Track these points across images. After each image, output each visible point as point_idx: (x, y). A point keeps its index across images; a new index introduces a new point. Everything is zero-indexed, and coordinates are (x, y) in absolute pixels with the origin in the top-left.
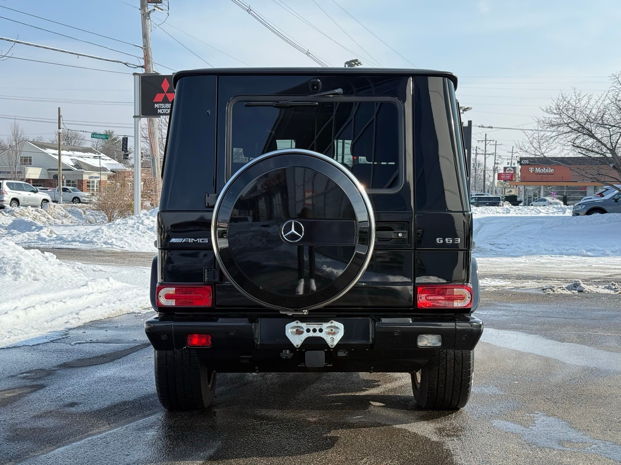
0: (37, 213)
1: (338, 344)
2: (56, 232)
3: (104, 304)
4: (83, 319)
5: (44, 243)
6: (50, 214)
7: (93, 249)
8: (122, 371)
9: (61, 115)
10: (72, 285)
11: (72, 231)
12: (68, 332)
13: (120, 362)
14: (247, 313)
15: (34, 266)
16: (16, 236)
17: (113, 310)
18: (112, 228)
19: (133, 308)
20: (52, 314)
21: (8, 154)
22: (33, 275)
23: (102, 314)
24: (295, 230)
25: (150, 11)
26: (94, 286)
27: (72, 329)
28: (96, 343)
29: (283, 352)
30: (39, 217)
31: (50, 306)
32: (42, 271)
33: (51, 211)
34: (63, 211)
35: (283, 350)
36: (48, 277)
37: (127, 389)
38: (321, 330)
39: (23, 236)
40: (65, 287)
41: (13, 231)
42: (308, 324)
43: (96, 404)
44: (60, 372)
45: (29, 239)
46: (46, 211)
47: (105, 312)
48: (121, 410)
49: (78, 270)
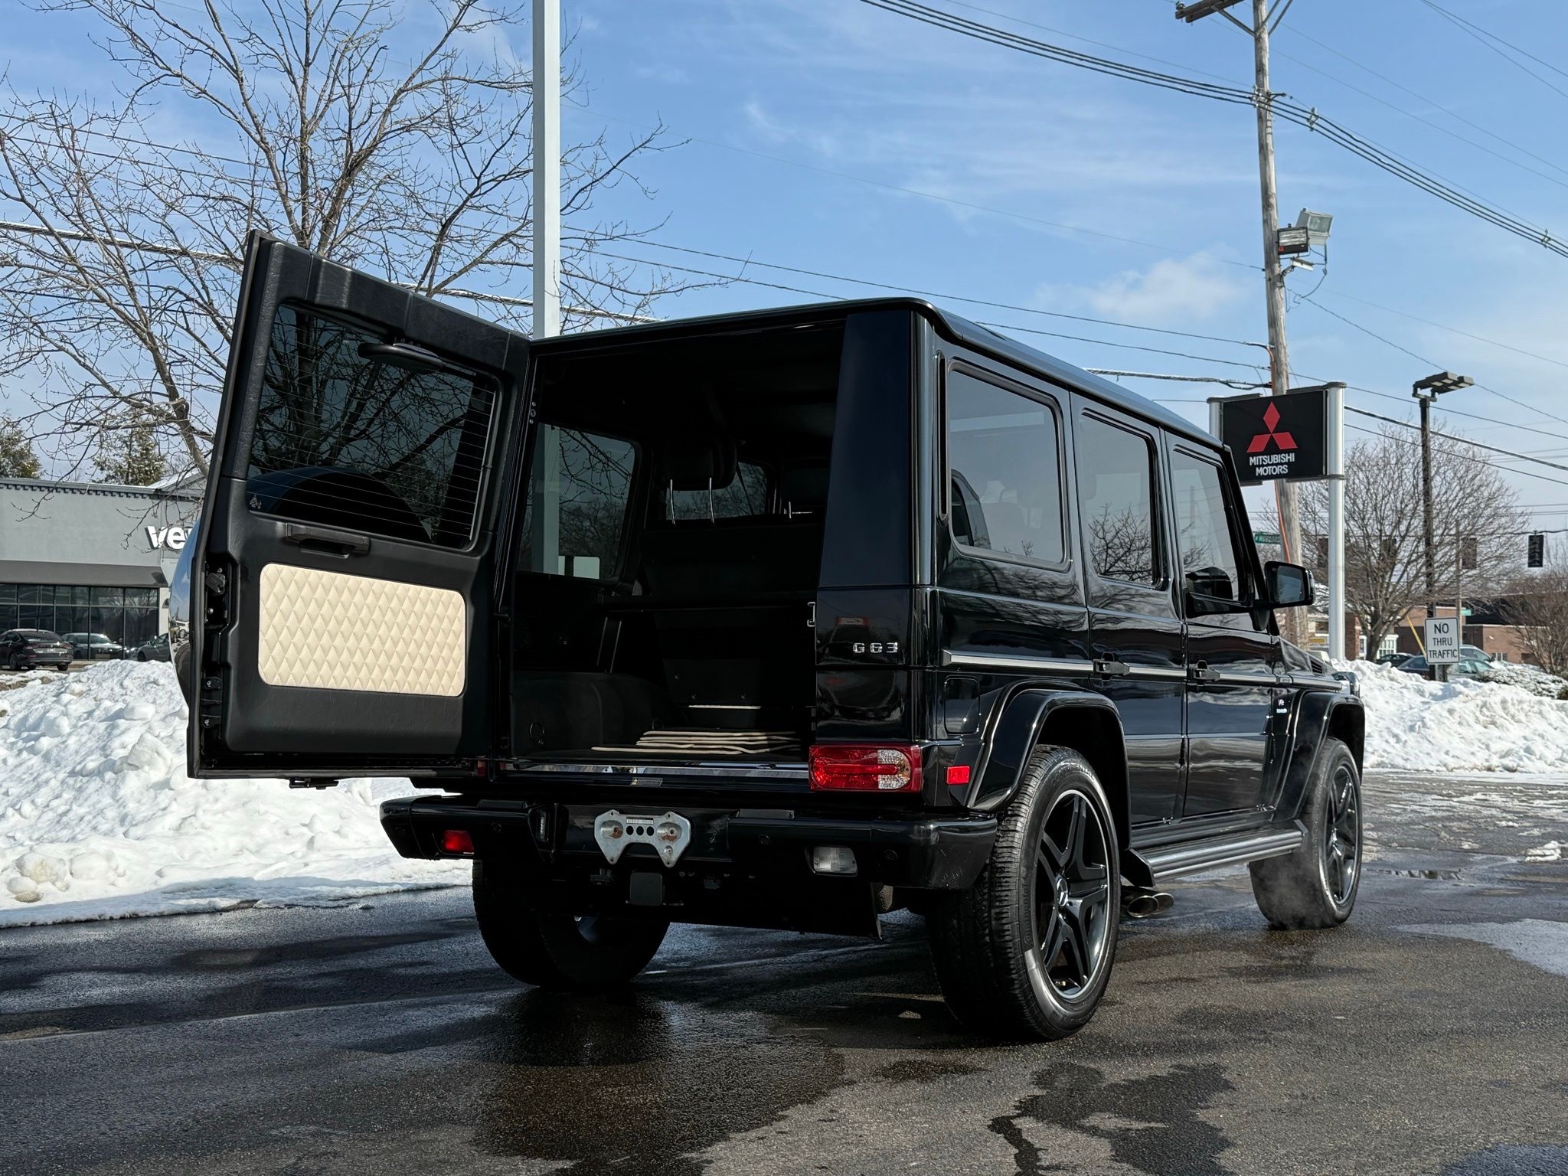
1: (678, 861)
25: (1284, 271)
38: (650, 831)
42: (630, 818)
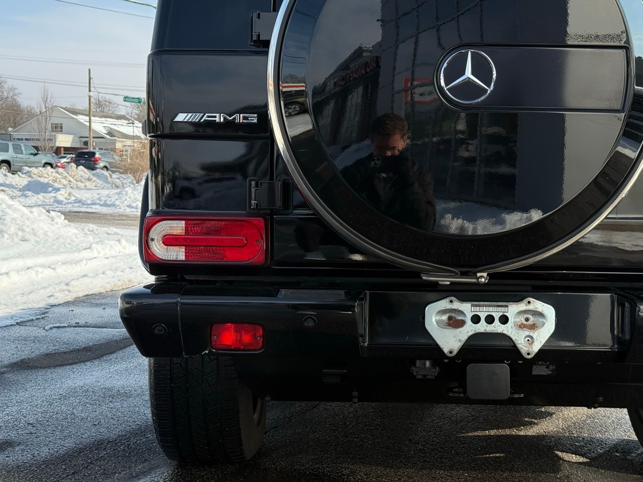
0: (57, 175)
1: (541, 351)
2: (76, 195)
3: (109, 273)
4: (75, 292)
5: (60, 206)
6: (72, 176)
7: (115, 213)
8: (110, 375)
9: (91, 76)
10: (71, 248)
11: (95, 195)
12: (47, 310)
13: (111, 359)
14: (338, 280)
15: (24, 223)
16: (29, 197)
17: (119, 280)
18: (138, 190)
19: (147, 279)
20: (34, 285)
21: (38, 120)
22: (20, 234)
23: (102, 286)
24: (473, 73)
26: (99, 249)
27: (55, 305)
28: (83, 327)
29: (418, 365)
30: (59, 179)
31: (32, 274)
32: (33, 229)
33: (73, 174)
34: (87, 174)
35: (418, 361)
36: (41, 237)
37: (110, 412)
38: (504, 320)
39: (38, 198)
40: (61, 250)
41: (28, 193)
42: (476, 306)
43: (47, 445)
44: (9, 376)
45: (44, 202)
46: (68, 173)
47: (108, 283)
48: (89, 461)
49: (89, 233)
